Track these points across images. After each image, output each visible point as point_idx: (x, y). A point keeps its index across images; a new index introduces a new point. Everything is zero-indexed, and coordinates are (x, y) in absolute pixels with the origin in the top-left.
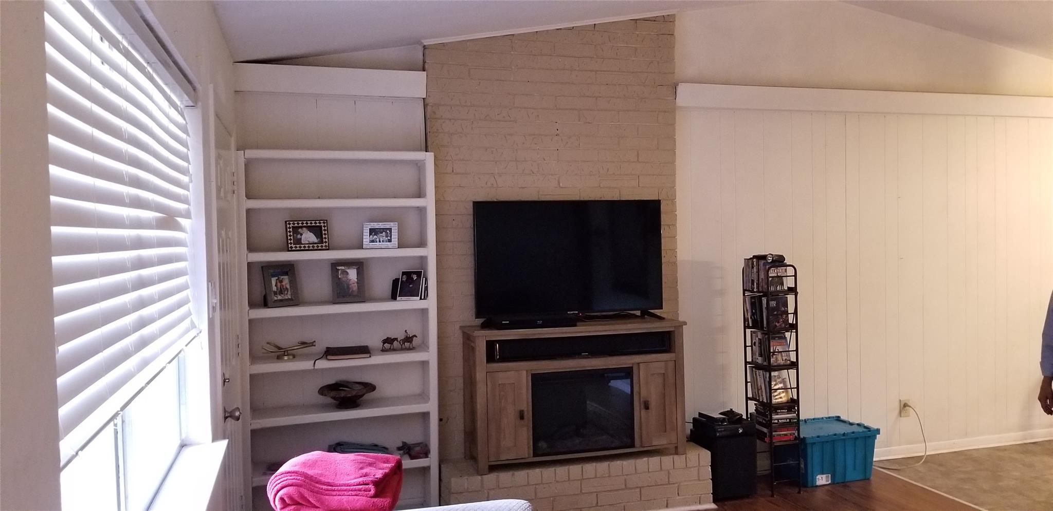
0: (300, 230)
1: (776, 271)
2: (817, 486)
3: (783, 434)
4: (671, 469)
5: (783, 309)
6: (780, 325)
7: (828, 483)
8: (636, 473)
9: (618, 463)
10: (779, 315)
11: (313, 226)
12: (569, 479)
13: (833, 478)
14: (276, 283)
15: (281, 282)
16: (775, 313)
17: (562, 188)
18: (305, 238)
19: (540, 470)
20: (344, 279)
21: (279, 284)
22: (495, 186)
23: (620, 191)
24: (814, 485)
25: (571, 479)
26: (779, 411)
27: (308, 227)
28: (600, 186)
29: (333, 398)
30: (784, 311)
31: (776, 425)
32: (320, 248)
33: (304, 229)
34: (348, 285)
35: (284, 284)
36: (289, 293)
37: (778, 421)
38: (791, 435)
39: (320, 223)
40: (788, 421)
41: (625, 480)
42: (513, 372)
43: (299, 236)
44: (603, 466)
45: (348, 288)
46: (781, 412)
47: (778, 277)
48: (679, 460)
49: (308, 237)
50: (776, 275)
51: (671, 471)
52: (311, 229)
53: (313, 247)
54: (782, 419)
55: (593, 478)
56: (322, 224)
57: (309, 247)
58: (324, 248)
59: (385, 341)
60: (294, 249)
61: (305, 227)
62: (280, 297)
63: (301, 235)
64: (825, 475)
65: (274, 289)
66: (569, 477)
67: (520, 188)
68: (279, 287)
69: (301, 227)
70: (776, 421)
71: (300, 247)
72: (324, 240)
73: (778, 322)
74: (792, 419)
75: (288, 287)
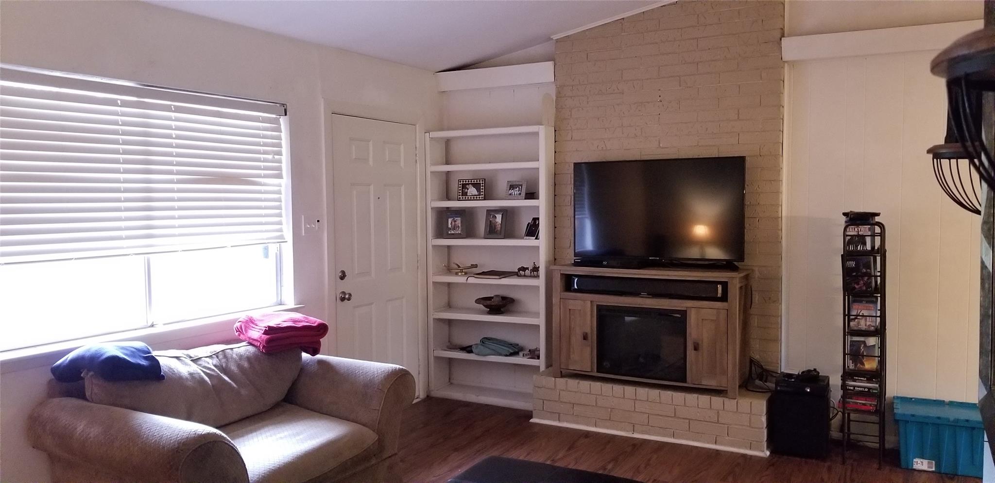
0: (467, 186)
1: (856, 229)
2: (915, 470)
3: (860, 403)
4: (721, 410)
5: (865, 271)
6: (860, 287)
7: (931, 470)
8: (685, 405)
9: (669, 393)
10: (860, 276)
11: (476, 183)
12: (624, 396)
13: (938, 465)
14: (452, 222)
15: (455, 221)
16: (854, 274)
17: (662, 148)
18: (470, 192)
19: (601, 384)
20: (494, 222)
21: (453, 223)
22: (605, 148)
23: (718, 149)
24: (910, 468)
25: (626, 397)
26: (857, 378)
27: (472, 184)
28: (698, 145)
29: (486, 306)
30: (865, 272)
31: (852, 391)
32: (478, 199)
33: (470, 185)
34: (495, 226)
35: (457, 223)
36: (460, 229)
37: (854, 389)
38: (871, 406)
39: (480, 181)
40: (866, 390)
41: (675, 409)
42: (580, 301)
43: (466, 190)
44: (654, 393)
45: (495, 228)
46: (858, 379)
47: (858, 236)
48: (730, 404)
49: (472, 191)
50: (856, 233)
51: (720, 412)
52: (474, 185)
53: (474, 198)
54: (859, 387)
55: (645, 401)
56: (481, 182)
57: (471, 198)
58: (481, 199)
59: (520, 269)
60: (461, 199)
61: (470, 184)
62: (453, 232)
63: (468, 189)
64: (927, 461)
65: (450, 226)
66: (624, 395)
67: (625, 149)
68: (453, 225)
69: (468, 184)
70: (852, 388)
71: (465, 198)
72: (481, 193)
73: (858, 284)
74: (871, 389)
75: (460, 225)
